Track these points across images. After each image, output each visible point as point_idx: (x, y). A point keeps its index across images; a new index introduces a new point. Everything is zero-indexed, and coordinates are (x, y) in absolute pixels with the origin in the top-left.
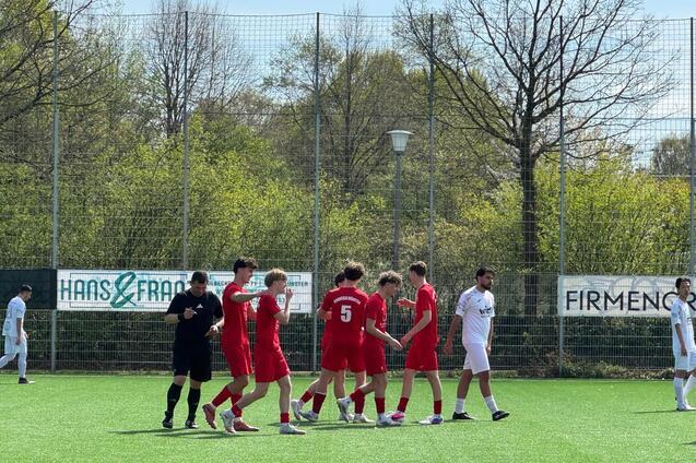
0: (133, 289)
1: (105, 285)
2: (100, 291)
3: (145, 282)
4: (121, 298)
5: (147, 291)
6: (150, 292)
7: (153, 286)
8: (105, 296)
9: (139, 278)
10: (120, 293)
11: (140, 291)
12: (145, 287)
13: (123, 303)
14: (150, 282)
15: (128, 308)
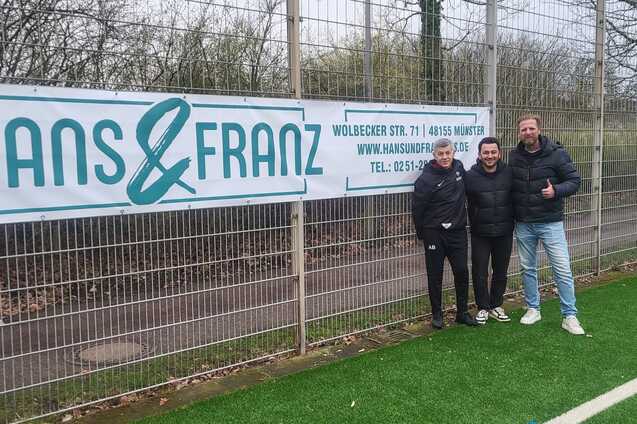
0: (184, 146)
1: (107, 135)
2: (94, 156)
3: (213, 126)
4: (156, 175)
5: (219, 150)
6: (227, 153)
7: (234, 136)
8: (110, 169)
9: (197, 116)
10: (153, 159)
11: (204, 152)
12: (213, 139)
13: (161, 187)
14: (227, 127)
15: (175, 200)
